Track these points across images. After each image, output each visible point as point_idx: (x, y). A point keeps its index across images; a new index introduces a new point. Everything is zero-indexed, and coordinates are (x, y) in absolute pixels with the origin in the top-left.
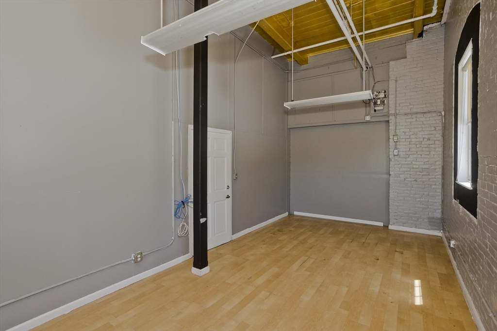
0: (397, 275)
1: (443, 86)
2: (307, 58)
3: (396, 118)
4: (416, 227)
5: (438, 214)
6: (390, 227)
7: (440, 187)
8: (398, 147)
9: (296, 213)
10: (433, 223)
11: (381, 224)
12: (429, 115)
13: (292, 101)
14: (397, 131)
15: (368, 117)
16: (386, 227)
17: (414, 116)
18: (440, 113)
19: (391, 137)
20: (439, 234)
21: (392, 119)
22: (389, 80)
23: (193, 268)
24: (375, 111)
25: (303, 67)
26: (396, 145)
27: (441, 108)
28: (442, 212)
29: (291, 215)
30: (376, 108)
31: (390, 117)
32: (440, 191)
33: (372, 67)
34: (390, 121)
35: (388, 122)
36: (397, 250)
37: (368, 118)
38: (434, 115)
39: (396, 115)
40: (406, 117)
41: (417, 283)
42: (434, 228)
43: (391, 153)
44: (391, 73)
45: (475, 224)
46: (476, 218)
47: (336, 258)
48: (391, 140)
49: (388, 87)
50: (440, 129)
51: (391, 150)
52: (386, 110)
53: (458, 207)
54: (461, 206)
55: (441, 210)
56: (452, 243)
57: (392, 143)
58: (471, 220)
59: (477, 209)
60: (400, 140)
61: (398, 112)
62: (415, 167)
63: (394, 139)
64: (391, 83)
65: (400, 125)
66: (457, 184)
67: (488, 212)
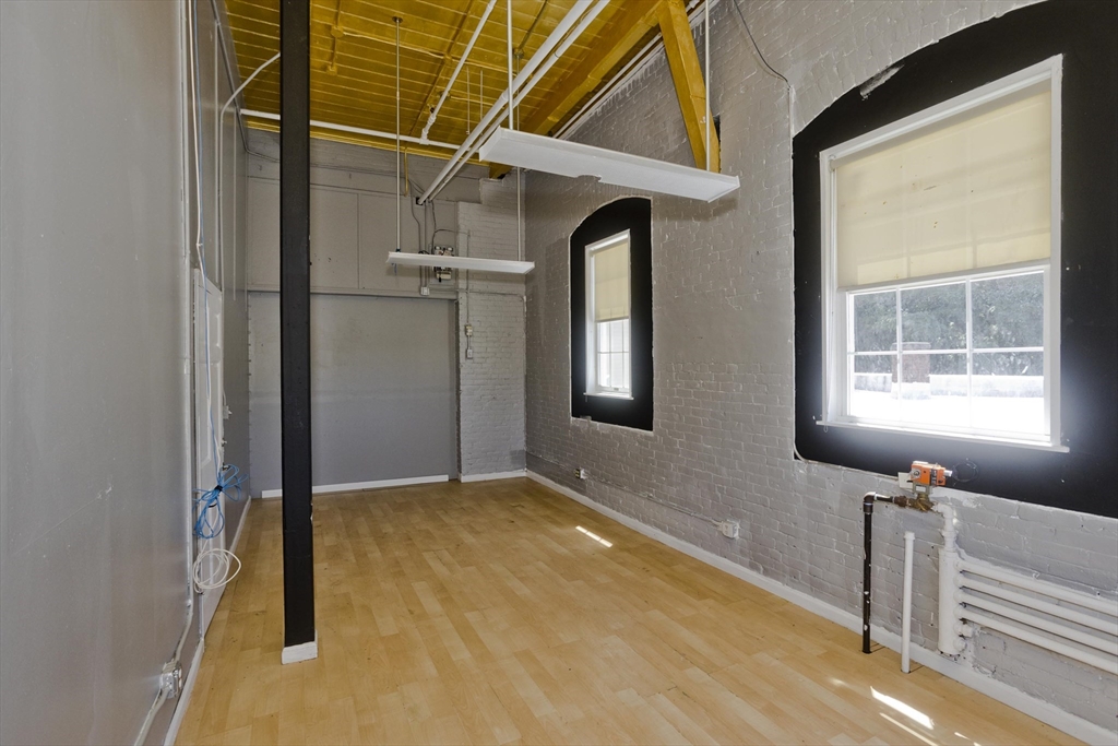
3: (468, 297)
4: (496, 471)
5: (521, 445)
6: (464, 479)
7: (523, 405)
8: (472, 344)
10: (514, 460)
11: (445, 478)
12: (509, 298)
13: (398, 250)
14: (471, 318)
15: (425, 289)
16: (455, 481)
17: (491, 297)
18: (521, 297)
19: (462, 328)
20: (522, 473)
21: (462, 299)
22: (457, 233)
23: (286, 649)
24: (440, 280)
26: (468, 342)
27: (522, 290)
28: (528, 442)
30: (442, 277)
31: (460, 295)
32: (522, 410)
33: (432, 201)
34: (460, 302)
35: (455, 302)
36: (513, 505)
37: (425, 291)
38: (515, 298)
39: (467, 291)
40: (481, 297)
42: (516, 466)
43: (462, 355)
44: (460, 221)
45: (647, 437)
46: (651, 430)
47: (469, 539)
48: (462, 333)
49: (456, 243)
50: (522, 320)
51: (462, 351)
52: (453, 282)
53: (590, 425)
54: (598, 424)
55: (524, 439)
56: (582, 472)
57: (463, 339)
58: (636, 434)
59: (654, 419)
60: (476, 334)
61: (470, 287)
62: (494, 376)
63: (466, 331)
64: (462, 238)
65: (474, 309)
66: (588, 396)
67: (680, 418)
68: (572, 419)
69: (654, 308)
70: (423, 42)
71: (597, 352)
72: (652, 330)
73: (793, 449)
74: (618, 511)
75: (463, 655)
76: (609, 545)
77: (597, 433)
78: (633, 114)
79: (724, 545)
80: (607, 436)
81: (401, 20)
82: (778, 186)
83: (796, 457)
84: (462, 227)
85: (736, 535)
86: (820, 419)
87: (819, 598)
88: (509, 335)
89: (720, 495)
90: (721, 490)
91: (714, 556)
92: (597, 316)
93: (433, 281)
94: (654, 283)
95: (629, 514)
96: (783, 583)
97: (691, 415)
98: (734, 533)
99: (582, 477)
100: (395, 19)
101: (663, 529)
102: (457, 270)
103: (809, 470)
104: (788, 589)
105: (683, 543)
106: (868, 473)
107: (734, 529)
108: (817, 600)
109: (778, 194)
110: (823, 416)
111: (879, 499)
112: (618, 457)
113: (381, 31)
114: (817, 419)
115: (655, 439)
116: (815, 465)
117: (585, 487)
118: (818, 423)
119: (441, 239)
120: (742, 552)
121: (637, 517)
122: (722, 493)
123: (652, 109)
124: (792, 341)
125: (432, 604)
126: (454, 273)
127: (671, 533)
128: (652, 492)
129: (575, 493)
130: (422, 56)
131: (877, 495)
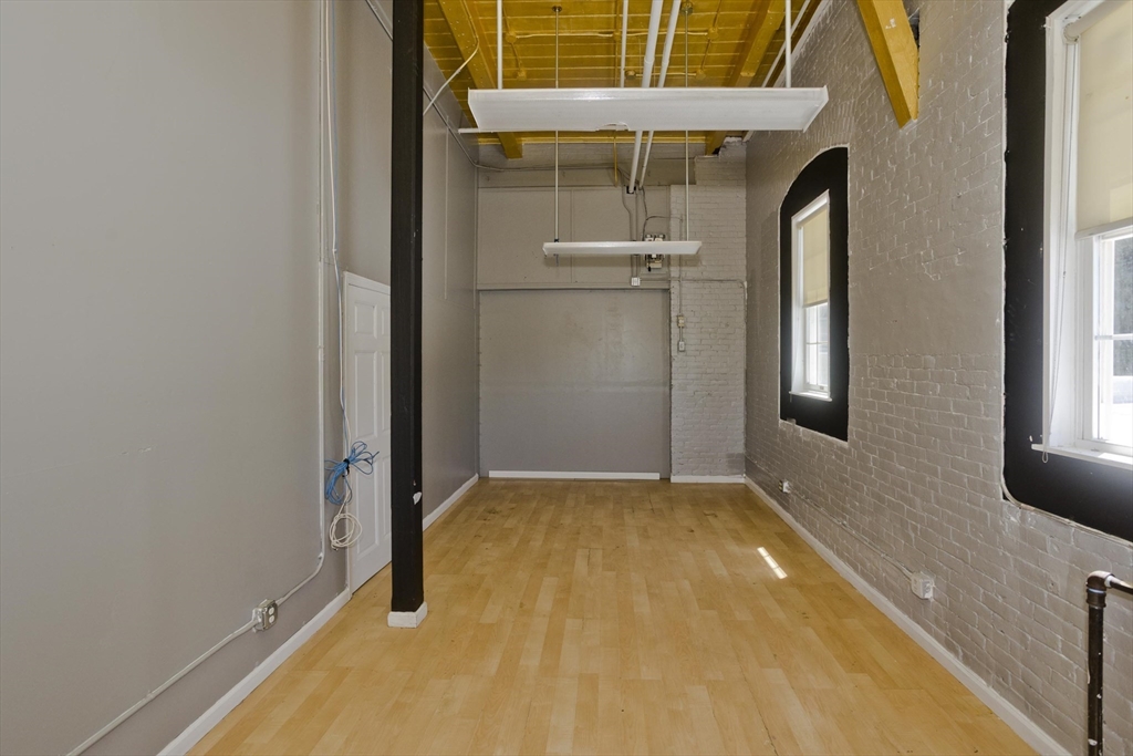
0: (733, 548)
1: (745, 240)
2: (521, 145)
3: (680, 286)
4: (710, 474)
5: (740, 449)
6: (674, 479)
7: (742, 403)
8: (684, 336)
9: (493, 474)
10: (733, 464)
11: (656, 476)
12: (728, 285)
13: (556, 241)
14: (683, 308)
15: (635, 279)
16: (666, 480)
17: (707, 285)
18: (742, 283)
19: (674, 319)
20: (741, 479)
21: (675, 285)
22: (669, 218)
23: (392, 613)
24: (650, 269)
25: (512, 162)
26: (681, 334)
27: (743, 275)
28: (746, 445)
29: (484, 479)
30: (652, 265)
31: (672, 285)
32: (741, 409)
33: (643, 189)
34: (672, 291)
35: (667, 291)
36: (707, 512)
37: (636, 282)
38: (734, 285)
39: (680, 279)
40: (695, 285)
41: (762, 551)
42: (735, 471)
43: (674, 348)
44: (673, 206)
45: (842, 449)
46: (846, 439)
47: (633, 541)
48: (673, 325)
49: (669, 229)
50: (742, 308)
51: (674, 342)
52: (665, 270)
53: (795, 430)
54: (802, 429)
55: (743, 441)
56: (786, 484)
57: (675, 330)
58: (832, 444)
59: (849, 427)
60: (688, 325)
61: (683, 275)
62: (708, 371)
63: (678, 322)
64: (674, 224)
65: (686, 296)
66: (793, 396)
67: (874, 427)
68: (781, 421)
69: (850, 286)
70: (589, 24)
71: (805, 343)
72: (848, 314)
73: (1001, 485)
74: (815, 537)
75: (532, 661)
76: (781, 574)
77: (799, 439)
78: (832, 44)
79: (915, 606)
80: (807, 443)
81: (560, 9)
82: (987, 90)
83: (1005, 498)
84: (674, 212)
85: (929, 595)
86: (1039, 441)
87: (1036, 722)
88: (727, 325)
89: (913, 535)
90: (915, 529)
91: (905, 617)
92: (805, 300)
93: (644, 270)
94: (850, 253)
95: (824, 542)
96: (987, 681)
97: (884, 424)
98: (925, 591)
99: (785, 490)
100: (555, 8)
101: (856, 569)
102: (669, 256)
103: (1023, 519)
104: (993, 694)
105: (874, 591)
106: (1112, 537)
107: (927, 587)
108: (1033, 724)
109: (988, 102)
110: (1044, 436)
111: (1114, 585)
112: (817, 470)
113: (547, 25)
114: (1034, 442)
115: (847, 452)
116: (1033, 515)
117: (788, 502)
118: (1035, 447)
119: (652, 226)
120: (937, 621)
121: (831, 547)
122: (916, 534)
123: (850, 29)
124: (1001, 321)
125: (545, 602)
126: (665, 260)
127: (864, 575)
128: (844, 518)
129: (780, 508)
130: (592, 39)
131: (1110, 578)
